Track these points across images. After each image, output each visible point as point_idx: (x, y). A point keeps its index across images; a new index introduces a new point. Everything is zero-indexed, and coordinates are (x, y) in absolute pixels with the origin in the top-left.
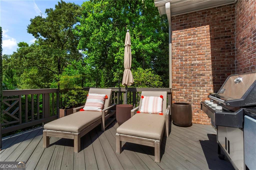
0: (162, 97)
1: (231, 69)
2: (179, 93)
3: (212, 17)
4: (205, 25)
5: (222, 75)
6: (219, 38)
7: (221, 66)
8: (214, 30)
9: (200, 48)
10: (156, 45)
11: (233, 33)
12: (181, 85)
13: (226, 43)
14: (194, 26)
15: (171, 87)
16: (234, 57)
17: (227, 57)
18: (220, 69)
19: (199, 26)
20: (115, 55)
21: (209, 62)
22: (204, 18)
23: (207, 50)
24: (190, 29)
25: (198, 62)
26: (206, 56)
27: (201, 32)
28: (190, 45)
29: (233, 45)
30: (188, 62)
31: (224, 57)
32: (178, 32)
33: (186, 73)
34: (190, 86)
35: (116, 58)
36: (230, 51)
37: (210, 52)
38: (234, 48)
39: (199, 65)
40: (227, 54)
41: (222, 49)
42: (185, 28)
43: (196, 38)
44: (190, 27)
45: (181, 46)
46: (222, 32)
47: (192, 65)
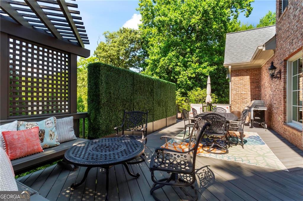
0: (227, 108)
1: (259, 96)
2: (235, 107)
3: (251, 72)
4: (248, 76)
5: (255, 98)
6: (254, 82)
7: (255, 95)
8: (252, 78)
9: (245, 86)
10: (212, 69)
11: (260, 81)
12: (236, 103)
13: (257, 85)
14: (242, 76)
15: (230, 104)
16: (260, 91)
17: (258, 91)
18: (254, 96)
19: (245, 76)
20: (177, 77)
21: (250, 93)
22: (247, 73)
23: (248, 87)
24: (240, 77)
25: (244, 92)
26: (248, 90)
27: (246, 79)
28: (240, 84)
29: (260, 86)
30: (239, 92)
31: (256, 91)
32: (235, 77)
33: (238, 97)
34: (240, 103)
35: (178, 80)
36: (259, 88)
37: (250, 88)
38: (260, 87)
39: (244, 94)
40: (257, 89)
41: (255, 87)
42: (238, 76)
43: (244, 81)
44: (241, 76)
45: (236, 84)
46: (255, 80)
47: (242, 94)
